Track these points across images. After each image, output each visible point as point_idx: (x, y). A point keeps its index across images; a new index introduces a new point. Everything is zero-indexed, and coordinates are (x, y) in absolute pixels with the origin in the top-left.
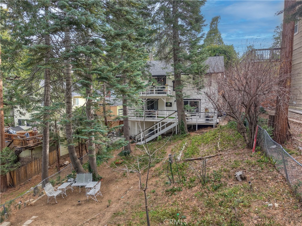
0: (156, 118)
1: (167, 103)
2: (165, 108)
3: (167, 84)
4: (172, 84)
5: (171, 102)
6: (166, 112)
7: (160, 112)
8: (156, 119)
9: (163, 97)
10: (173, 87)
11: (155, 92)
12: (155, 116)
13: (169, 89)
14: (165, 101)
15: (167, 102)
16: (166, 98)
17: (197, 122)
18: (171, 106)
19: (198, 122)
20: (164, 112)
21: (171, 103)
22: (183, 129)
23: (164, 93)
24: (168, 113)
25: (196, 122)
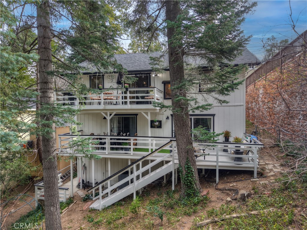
0: (132, 152)
1: (152, 122)
2: (150, 132)
3: (152, 85)
4: (161, 87)
5: (160, 120)
6: (152, 140)
7: (140, 141)
8: (132, 154)
9: (146, 111)
10: (163, 93)
11: (128, 100)
12: (130, 148)
13: (156, 95)
14: (149, 118)
15: (153, 119)
16: (151, 113)
17: (217, 164)
18: (160, 126)
19: (220, 164)
20: (148, 140)
21: (160, 122)
22: (191, 184)
23: (147, 103)
24: (154, 142)
25: (215, 164)
